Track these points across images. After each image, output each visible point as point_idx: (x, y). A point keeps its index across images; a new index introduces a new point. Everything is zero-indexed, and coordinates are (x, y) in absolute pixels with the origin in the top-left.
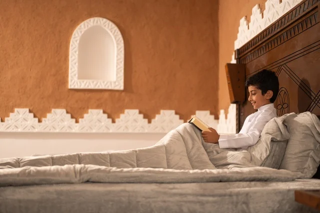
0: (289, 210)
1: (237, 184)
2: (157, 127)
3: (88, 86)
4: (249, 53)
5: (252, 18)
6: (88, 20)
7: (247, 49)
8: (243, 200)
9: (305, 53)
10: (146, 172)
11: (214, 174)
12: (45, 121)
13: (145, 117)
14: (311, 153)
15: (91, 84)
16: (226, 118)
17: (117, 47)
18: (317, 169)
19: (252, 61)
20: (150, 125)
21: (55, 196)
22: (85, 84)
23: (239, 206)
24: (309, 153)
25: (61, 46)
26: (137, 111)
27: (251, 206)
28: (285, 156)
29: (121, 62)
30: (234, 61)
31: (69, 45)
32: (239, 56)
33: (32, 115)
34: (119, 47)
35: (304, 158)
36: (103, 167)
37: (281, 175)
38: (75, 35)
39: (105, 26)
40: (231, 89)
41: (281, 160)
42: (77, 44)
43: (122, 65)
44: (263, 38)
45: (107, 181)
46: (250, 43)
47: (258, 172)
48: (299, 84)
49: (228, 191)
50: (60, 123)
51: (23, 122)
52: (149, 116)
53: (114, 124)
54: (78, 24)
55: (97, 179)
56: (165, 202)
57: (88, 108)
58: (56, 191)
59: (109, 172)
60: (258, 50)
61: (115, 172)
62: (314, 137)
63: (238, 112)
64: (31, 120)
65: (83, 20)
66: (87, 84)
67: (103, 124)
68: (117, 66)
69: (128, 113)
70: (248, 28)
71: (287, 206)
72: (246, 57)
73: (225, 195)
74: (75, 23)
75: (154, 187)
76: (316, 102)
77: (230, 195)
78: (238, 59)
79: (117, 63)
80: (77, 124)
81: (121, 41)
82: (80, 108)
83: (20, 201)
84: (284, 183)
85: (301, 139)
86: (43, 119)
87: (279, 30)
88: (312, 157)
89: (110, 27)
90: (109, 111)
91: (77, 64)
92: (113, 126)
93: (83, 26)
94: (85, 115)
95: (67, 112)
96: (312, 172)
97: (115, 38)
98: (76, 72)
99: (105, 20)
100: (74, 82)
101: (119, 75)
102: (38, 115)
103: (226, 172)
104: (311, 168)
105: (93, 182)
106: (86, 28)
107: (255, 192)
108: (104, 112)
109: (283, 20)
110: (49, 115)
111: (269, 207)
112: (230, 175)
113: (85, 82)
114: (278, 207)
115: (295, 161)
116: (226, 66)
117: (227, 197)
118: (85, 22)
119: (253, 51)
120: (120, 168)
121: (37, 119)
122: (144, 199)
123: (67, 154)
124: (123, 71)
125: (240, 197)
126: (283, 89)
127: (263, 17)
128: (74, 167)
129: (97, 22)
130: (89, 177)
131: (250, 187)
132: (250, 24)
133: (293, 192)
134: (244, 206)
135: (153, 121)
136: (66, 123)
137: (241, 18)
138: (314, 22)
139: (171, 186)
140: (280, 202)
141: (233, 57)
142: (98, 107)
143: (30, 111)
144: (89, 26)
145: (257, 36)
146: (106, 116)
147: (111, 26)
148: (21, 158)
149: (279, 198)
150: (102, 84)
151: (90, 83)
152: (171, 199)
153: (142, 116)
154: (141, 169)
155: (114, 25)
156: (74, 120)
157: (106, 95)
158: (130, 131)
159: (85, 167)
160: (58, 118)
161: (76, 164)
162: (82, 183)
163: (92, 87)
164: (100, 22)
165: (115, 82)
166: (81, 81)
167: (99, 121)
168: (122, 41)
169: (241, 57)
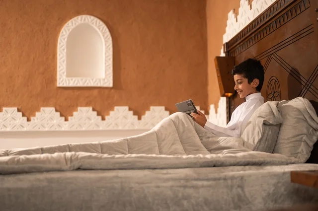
0: (285, 193)
1: (231, 168)
2: (147, 124)
3: (77, 84)
4: (238, 46)
5: (240, 10)
6: (75, 18)
7: (236, 42)
8: (238, 183)
9: (295, 40)
10: (138, 157)
11: (207, 158)
12: (34, 120)
13: (134, 114)
14: (305, 138)
15: (80, 82)
16: (216, 112)
17: (106, 44)
18: (310, 154)
19: (241, 53)
20: (140, 121)
21: (45, 184)
22: (74, 83)
23: (234, 190)
24: (302, 138)
25: (48, 44)
26: (127, 108)
27: (246, 190)
28: (278, 141)
29: (110, 59)
30: (223, 55)
31: (57, 42)
32: (228, 50)
33: (20, 114)
34: (108, 45)
35: (297, 143)
36: (94, 154)
37: (275, 159)
38: (62, 32)
39: (93, 24)
40: (221, 82)
41: (274, 145)
42: (65, 42)
43: (111, 62)
44: (252, 29)
45: (99, 167)
46: (239, 36)
47: (252, 156)
48: (289, 71)
49: (222, 175)
50: (49, 121)
51: (11, 122)
52: (138, 113)
53: (103, 121)
54: (66, 22)
55: (88, 166)
56: (158, 187)
57: (77, 106)
58: (46, 179)
59: (101, 158)
60: (247, 42)
61: (106, 158)
62: (306, 121)
63: (228, 105)
64: (20, 119)
65: (71, 18)
66: (76, 82)
67: (92, 121)
68: (105, 64)
69: (118, 110)
70: (237, 21)
71: (283, 189)
72: (236, 50)
73: (219, 179)
74: (62, 21)
75: (146, 172)
76: (308, 87)
77: (225, 179)
78: (227, 52)
79: (106, 60)
80: (66, 122)
81: (109, 39)
82: (69, 107)
83: (9, 190)
84: (278, 166)
85: (294, 124)
86: (32, 118)
87: (268, 19)
88: (305, 141)
89: (98, 25)
90: (98, 108)
91: (65, 62)
92: (103, 123)
93: (70, 24)
94: (75, 113)
95: (56, 111)
96: (306, 156)
97: (104, 36)
98: (65, 70)
99: (92, 17)
100: (62, 81)
101: (107, 73)
102: (26, 114)
103: (220, 157)
104: (305, 153)
105: (85, 169)
106: (74, 26)
107: (250, 176)
108: (94, 110)
109: (272, 9)
110: (37, 114)
111: (265, 190)
112: (224, 159)
113: (74, 80)
114: (274, 190)
115: (287, 146)
116: (215, 60)
117: (222, 181)
118: (73, 19)
119: (242, 43)
120: (111, 155)
121: (25, 118)
122: (137, 185)
123: (57, 145)
124: (112, 68)
125: (235, 181)
126: (274, 78)
127: (251, 9)
128: (65, 155)
129: (85, 20)
130: (80, 164)
131: (245, 171)
132: (238, 17)
133: (289, 175)
134: (239, 190)
135: (143, 117)
136: (55, 121)
137: (229, 12)
138: (303, 8)
139: (164, 171)
140: (275, 185)
141: (222, 51)
142: (87, 105)
143: (19, 110)
144: (77, 24)
145: (246, 28)
146: (95, 113)
147: (99, 23)
148: (10, 150)
149: (274, 181)
150: (91, 81)
151: (78, 81)
152: (164, 184)
153: (131, 112)
154: (134, 155)
155: (101, 23)
156: (63, 118)
157: (95, 92)
158: (120, 128)
159: (75, 154)
160: (47, 116)
161: (66, 152)
162: (73, 170)
163: (81, 84)
164: (88, 20)
165: (104, 80)
166: (70, 79)
167: (89, 119)
168: (111, 39)
169: (230, 50)
